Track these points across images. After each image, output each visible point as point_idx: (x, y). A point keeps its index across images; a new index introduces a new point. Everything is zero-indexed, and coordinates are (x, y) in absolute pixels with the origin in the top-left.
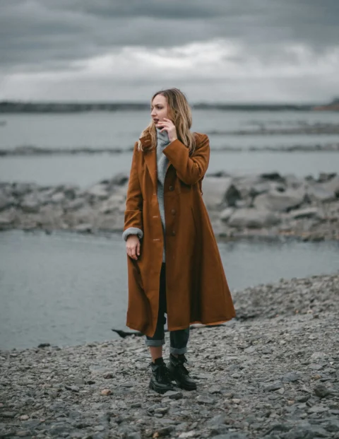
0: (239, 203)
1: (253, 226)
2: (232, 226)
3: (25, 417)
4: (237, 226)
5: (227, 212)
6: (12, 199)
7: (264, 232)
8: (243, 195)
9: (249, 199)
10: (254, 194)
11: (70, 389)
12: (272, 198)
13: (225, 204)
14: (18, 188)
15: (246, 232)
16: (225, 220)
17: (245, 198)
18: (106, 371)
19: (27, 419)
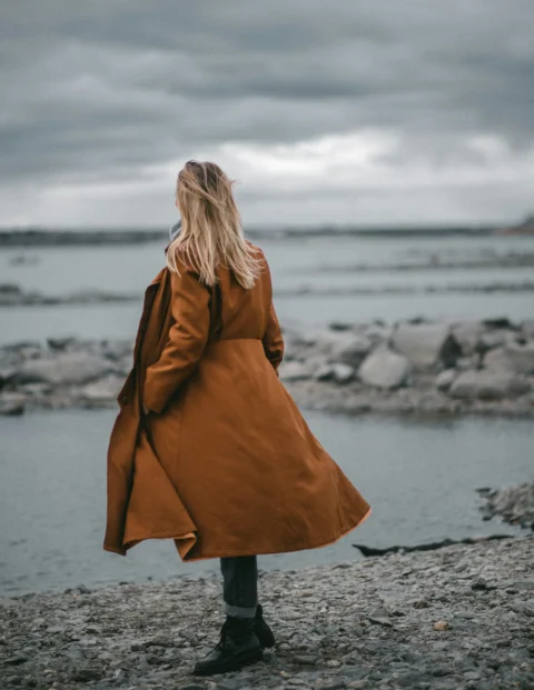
0: (463, 362)
1: (489, 395)
2: (455, 397)
3: (334, 663)
4: (464, 396)
5: (446, 376)
6: (108, 364)
7: (507, 405)
8: (465, 350)
9: (476, 357)
10: (482, 349)
11: (377, 623)
12: (511, 353)
13: (441, 365)
14: (112, 348)
15: (480, 405)
16: (444, 388)
17: (470, 355)
18: (408, 598)
19: (339, 667)
